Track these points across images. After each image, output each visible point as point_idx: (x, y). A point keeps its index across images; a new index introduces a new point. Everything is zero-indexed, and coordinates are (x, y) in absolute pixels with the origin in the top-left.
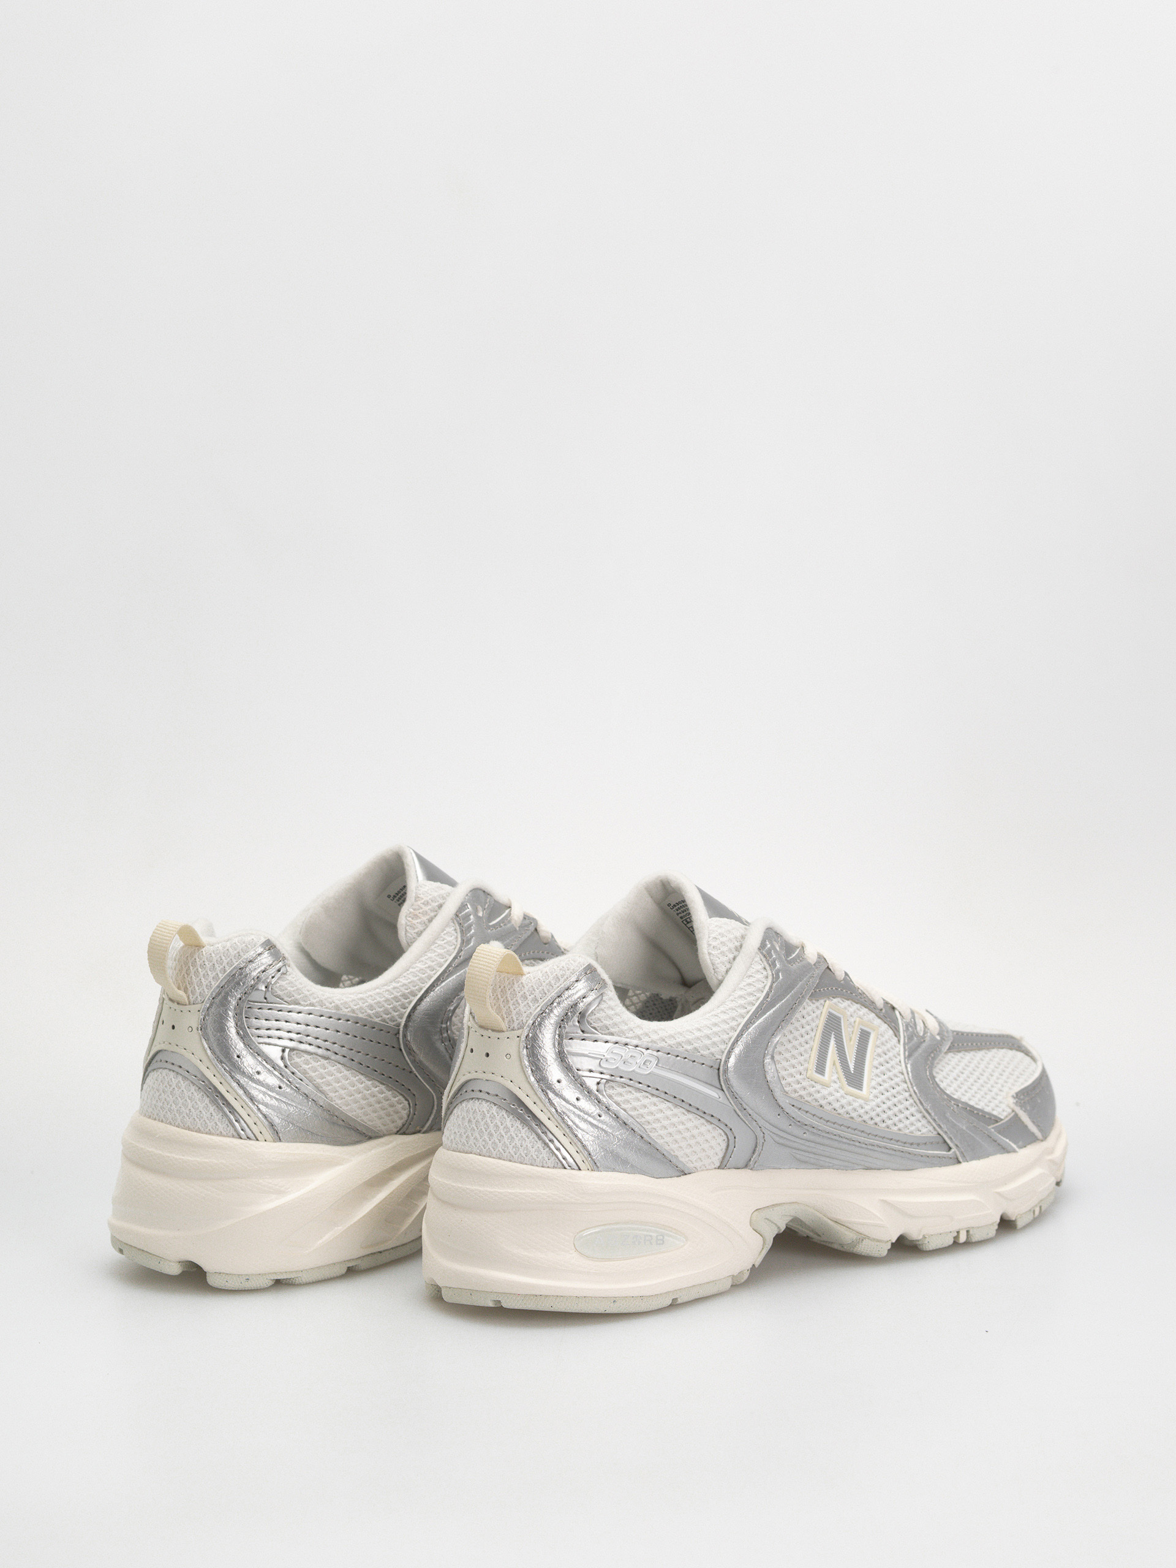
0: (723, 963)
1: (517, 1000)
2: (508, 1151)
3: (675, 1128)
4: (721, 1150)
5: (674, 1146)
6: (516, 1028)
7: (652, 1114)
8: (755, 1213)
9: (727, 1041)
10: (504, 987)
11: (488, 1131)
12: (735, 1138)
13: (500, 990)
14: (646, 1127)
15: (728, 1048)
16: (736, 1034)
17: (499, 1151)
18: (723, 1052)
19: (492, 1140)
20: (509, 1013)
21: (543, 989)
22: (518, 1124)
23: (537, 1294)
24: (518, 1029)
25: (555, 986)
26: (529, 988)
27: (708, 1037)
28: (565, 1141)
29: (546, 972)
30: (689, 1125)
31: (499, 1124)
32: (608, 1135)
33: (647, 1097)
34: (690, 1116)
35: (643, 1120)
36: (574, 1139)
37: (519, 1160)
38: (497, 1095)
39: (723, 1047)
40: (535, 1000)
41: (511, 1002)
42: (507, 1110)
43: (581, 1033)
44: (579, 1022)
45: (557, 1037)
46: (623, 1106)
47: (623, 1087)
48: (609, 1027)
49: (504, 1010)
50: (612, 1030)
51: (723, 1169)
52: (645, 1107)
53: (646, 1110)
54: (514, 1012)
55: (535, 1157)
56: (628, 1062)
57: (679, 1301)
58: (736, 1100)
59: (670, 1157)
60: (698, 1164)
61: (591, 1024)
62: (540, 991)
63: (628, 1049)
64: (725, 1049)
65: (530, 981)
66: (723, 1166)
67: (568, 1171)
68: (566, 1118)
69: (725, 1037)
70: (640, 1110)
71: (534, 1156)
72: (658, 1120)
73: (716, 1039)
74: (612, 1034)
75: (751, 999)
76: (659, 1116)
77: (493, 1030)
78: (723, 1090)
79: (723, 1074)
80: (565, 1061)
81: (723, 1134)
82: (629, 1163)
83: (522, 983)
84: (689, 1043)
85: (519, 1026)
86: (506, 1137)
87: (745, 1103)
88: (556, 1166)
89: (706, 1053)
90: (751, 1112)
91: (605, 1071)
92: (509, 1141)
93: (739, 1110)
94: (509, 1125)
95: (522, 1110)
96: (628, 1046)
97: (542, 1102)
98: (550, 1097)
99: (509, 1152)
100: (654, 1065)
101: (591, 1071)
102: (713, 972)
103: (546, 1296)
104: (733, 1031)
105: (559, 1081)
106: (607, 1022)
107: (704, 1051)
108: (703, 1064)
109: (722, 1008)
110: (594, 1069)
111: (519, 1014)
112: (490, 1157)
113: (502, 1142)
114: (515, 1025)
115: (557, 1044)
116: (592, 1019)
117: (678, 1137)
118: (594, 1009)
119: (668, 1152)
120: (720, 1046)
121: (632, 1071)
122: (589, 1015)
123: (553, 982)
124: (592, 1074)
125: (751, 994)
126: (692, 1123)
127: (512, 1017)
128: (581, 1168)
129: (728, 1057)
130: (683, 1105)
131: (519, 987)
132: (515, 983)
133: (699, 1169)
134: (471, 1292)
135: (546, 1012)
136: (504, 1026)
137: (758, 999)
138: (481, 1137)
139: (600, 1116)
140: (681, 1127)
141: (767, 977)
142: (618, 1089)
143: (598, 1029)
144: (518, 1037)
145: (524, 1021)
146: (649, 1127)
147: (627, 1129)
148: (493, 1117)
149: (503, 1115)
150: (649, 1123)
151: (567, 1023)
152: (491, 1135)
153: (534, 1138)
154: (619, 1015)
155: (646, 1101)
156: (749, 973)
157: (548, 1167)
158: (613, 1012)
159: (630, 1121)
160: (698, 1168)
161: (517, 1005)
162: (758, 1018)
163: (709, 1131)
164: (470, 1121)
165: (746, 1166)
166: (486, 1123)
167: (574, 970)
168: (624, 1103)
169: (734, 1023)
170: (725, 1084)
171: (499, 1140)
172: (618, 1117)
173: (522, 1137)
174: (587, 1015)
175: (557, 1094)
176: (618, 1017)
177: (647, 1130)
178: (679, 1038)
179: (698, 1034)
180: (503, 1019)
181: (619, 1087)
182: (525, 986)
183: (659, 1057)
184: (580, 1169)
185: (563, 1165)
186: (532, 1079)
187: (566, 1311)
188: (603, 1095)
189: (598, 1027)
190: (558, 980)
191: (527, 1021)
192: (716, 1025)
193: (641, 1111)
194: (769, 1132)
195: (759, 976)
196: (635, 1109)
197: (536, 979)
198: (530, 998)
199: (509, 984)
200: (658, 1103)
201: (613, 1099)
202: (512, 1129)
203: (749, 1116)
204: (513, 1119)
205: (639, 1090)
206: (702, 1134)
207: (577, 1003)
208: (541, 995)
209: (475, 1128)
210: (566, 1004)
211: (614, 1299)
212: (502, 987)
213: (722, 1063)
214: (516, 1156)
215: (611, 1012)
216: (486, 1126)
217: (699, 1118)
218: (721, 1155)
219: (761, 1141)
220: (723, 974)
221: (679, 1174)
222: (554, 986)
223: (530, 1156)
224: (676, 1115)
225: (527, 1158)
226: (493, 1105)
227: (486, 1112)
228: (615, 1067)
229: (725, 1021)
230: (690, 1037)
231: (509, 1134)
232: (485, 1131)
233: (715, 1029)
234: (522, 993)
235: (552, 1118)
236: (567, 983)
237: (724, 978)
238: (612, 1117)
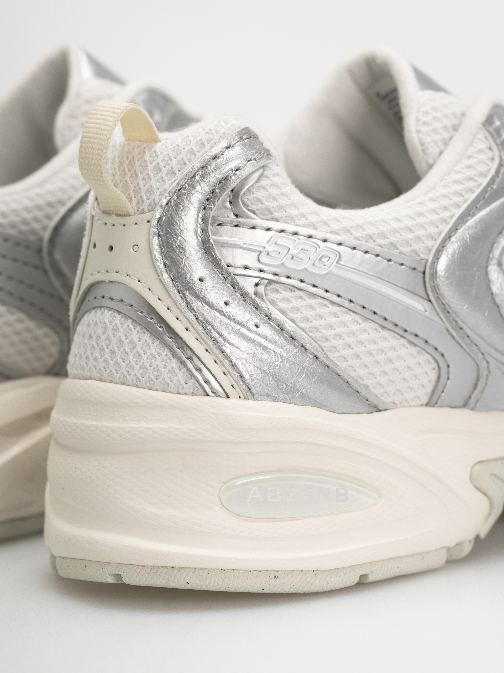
0: (436, 143)
1: (148, 174)
2: (133, 374)
3: (363, 348)
4: (430, 381)
5: (362, 372)
6: (146, 210)
7: (331, 327)
8: (478, 467)
9: (435, 236)
10: (133, 158)
11: (110, 348)
12: (448, 366)
13: (127, 162)
14: (323, 344)
15: (437, 245)
16: (447, 228)
17: (122, 373)
18: (430, 251)
19: (115, 360)
20: (137, 191)
21: (182, 159)
22: (147, 337)
23: (167, 565)
24: (149, 211)
25: (198, 155)
26: (164, 157)
27: (410, 230)
28: (208, 359)
29: (188, 137)
30: (384, 345)
31: (123, 338)
32: (268, 353)
33: (325, 305)
34: (385, 333)
35: (318, 335)
36: (220, 356)
37: (148, 385)
38: (122, 301)
39: (430, 243)
40: (172, 173)
41: (140, 177)
42: (133, 320)
43: (234, 217)
44: (230, 203)
45: (200, 220)
46: (291, 315)
47: (291, 291)
48: (273, 210)
49: (132, 187)
50: (277, 215)
51: (433, 406)
52: (321, 317)
53: (323, 322)
54: (144, 189)
55: (168, 381)
56: (297, 257)
57: (371, 578)
58: (448, 315)
59: (357, 386)
60: (398, 399)
61: (248, 206)
62: (178, 161)
63: (297, 241)
64: (433, 246)
65: (166, 149)
66: (433, 403)
67: (213, 399)
68: (209, 327)
69: (433, 230)
70: (314, 322)
71: (166, 378)
72: (340, 336)
73: (421, 233)
74: (277, 220)
75: (471, 184)
76: (340, 330)
77: (118, 215)
78: (430, 301)
79: (430, 279)
80: (211, 254)
81: (432, 360)
82: (298, 391)
83: (155, 151)
84: (383, 235)
85: (150, 208)
86: (131, 355)
87: (461, 320)
88: (195, 392)
89: (406, 249)
90: (469, 332)
91: (265, 268)
92: (135, 359)
93: (454, 328)
94: (135, 339)
95: (152, 318)
96: (300, 237)
97: (178, 308)
98: (189, 299)
99: (135, 375)
100: (335, 263)
101: (246, 268)
102: (421, 154)
103: (180, 568)
104: (444, 224)
105: (201, 280)
106: (269, 204)
107: (404, 247)
108: (402, 264)
109: (430, 195)
110: (250, 265)
111: (150, 191)
112: (111, 382)
113: (127, 362)
114: (145, 206)
115: (199, 231)
116: (248, 199)
117: (368, 360)
118: (252, 186)
119: (352, 378)
120: (426, 242)
121: (303, 270)
122: (244, 194)
123: (195, 149)
124: (247, 272)
125: (470, 179)
126: (387, 343)
127: (141, 197)
128: (230, 396)
129: (437, 257)
130: (375, 318)
131: (151, 156)
132: (147, 152)
133: (399, 405)
134: (86, 563)
135: (185, 188)
136: (130, 207)
137: (479, 185)
138: (102, 356)
139: (257, 326)
140: (372, 347)
141: (493, 159)
142: (284, 292)
143: (258, 212)
144: (149, 222)
145: (157, 200)
146: (327, 344)
147: (295, 346)
148: (116, 330)
149: (128, 326)
150: (327, 339)
151: (214, 202)
152: (113, 353)
153: (167, 355)
154: (287, 196)
155: (322, 310)
156: (469, 153)
157: (186, 394)
158: (278, 192)
159: (300, 334)
160: (398, 403)
161: (148, 180)
162: (479, 210)
163: (412, 355)
164: (90, 337)
165: (465, 405)
166: (108, 338)
167: (224, 133)
168: (292, 312)
169: (446, 214)
170: (433, 292)
171: (123, 359)
172: (282, 330)
173: (151, 353)
174: (242, 193)
175: (198, 297)
176: (285, 198)
177: (325, 349)
178: (370, 229)
179: (396, 225)
180: (130, 200)
181: (285, 291)
182: (159, 155)
183: (341, 253)
184: (228, 397)
185: (205, 391)
186: (165, 276)
187: (208, 589)
188: (263, 300)
189: (258, 210)
190: (202, 146)
191: (160, 200)
192: (421, 214)
193: (317, 323)
194: (495, 361)
195: (483, 157)
196: (308, 320)
197: (173, 145)
198: (164, 170)
199: (139, 153)
200: (339, 314)
201: (277, 305)
202: (139, 344)
203: (467, 339)
204: (141, 331)
205: (314, 295)
206: (401, 358)
207: (227, 177)
208: (179, 166)
209: (96, 345)
210: (213, 178)
211: (276, 574)
212: (130, 158)
213: (429, 264)
214: (144, 379)
215: (275, 192)
216: (107, 342)
217: (399, 337)
218: (429, 388)
219: (484, 372)
220: (436, 156)
221: (370, 410)
222: (197, 153)
223: (161, 379)
224: (365, 331)
225: (157, 382)
226: (116, 314)
227: (108, 323)
228: (279, 263)
229: (434, 211)
230: (384, 228)
231: (135, 351)
232: (106, 349)
233: (420, 220)
234: (154, 163)
235: (190, 328)
236: (215, 151)
237: (435, 160)
238: (274, 328)
